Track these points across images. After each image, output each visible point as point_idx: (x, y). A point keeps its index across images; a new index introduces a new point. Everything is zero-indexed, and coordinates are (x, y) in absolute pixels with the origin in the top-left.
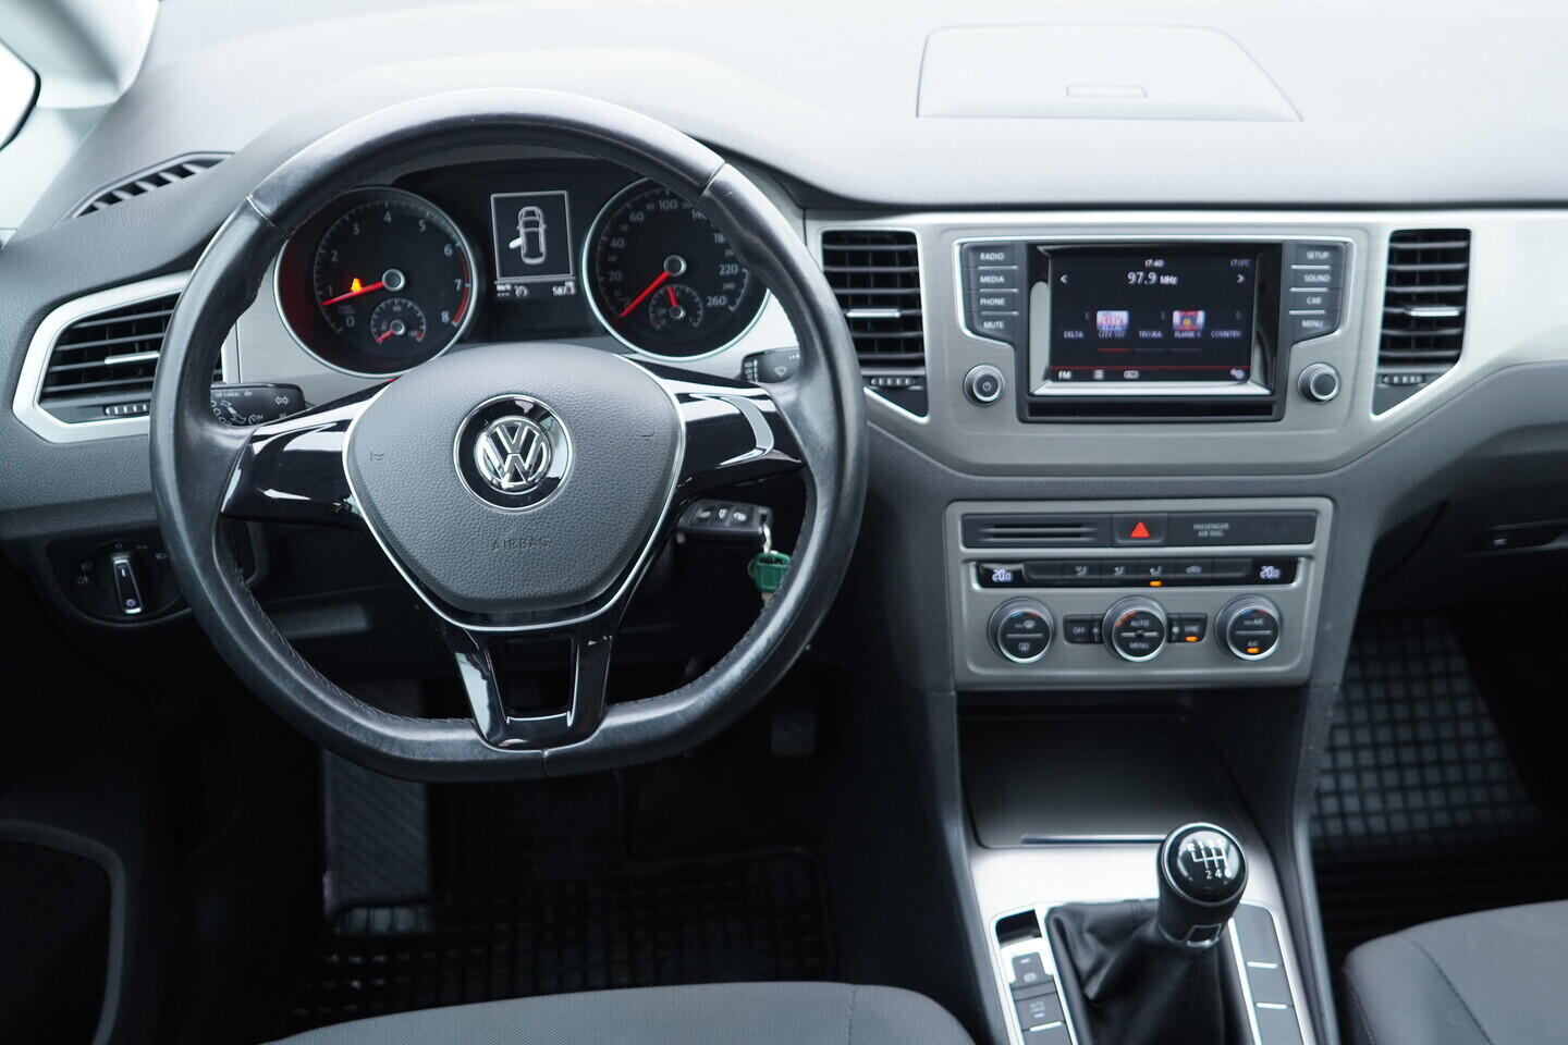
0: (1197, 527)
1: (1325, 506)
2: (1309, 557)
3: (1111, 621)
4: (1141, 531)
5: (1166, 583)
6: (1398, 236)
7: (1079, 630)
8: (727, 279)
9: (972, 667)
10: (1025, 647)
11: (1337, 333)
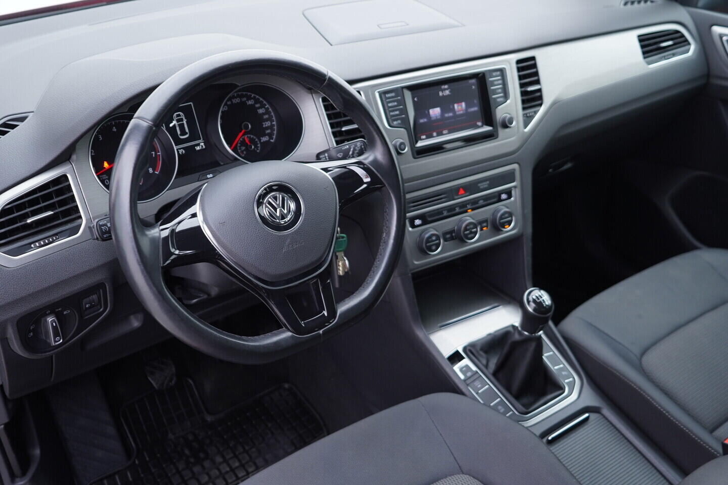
0: (479, 185)
1: (515, 166)
2: (515, 187)
3: (459, 230)
4: (462, 192)
5: (473, 209)
6: (519, 62)
7: (448, 236)
8: (267, 128)
9: (416, 263)
10: (434, 248)
11: (508, 101)
